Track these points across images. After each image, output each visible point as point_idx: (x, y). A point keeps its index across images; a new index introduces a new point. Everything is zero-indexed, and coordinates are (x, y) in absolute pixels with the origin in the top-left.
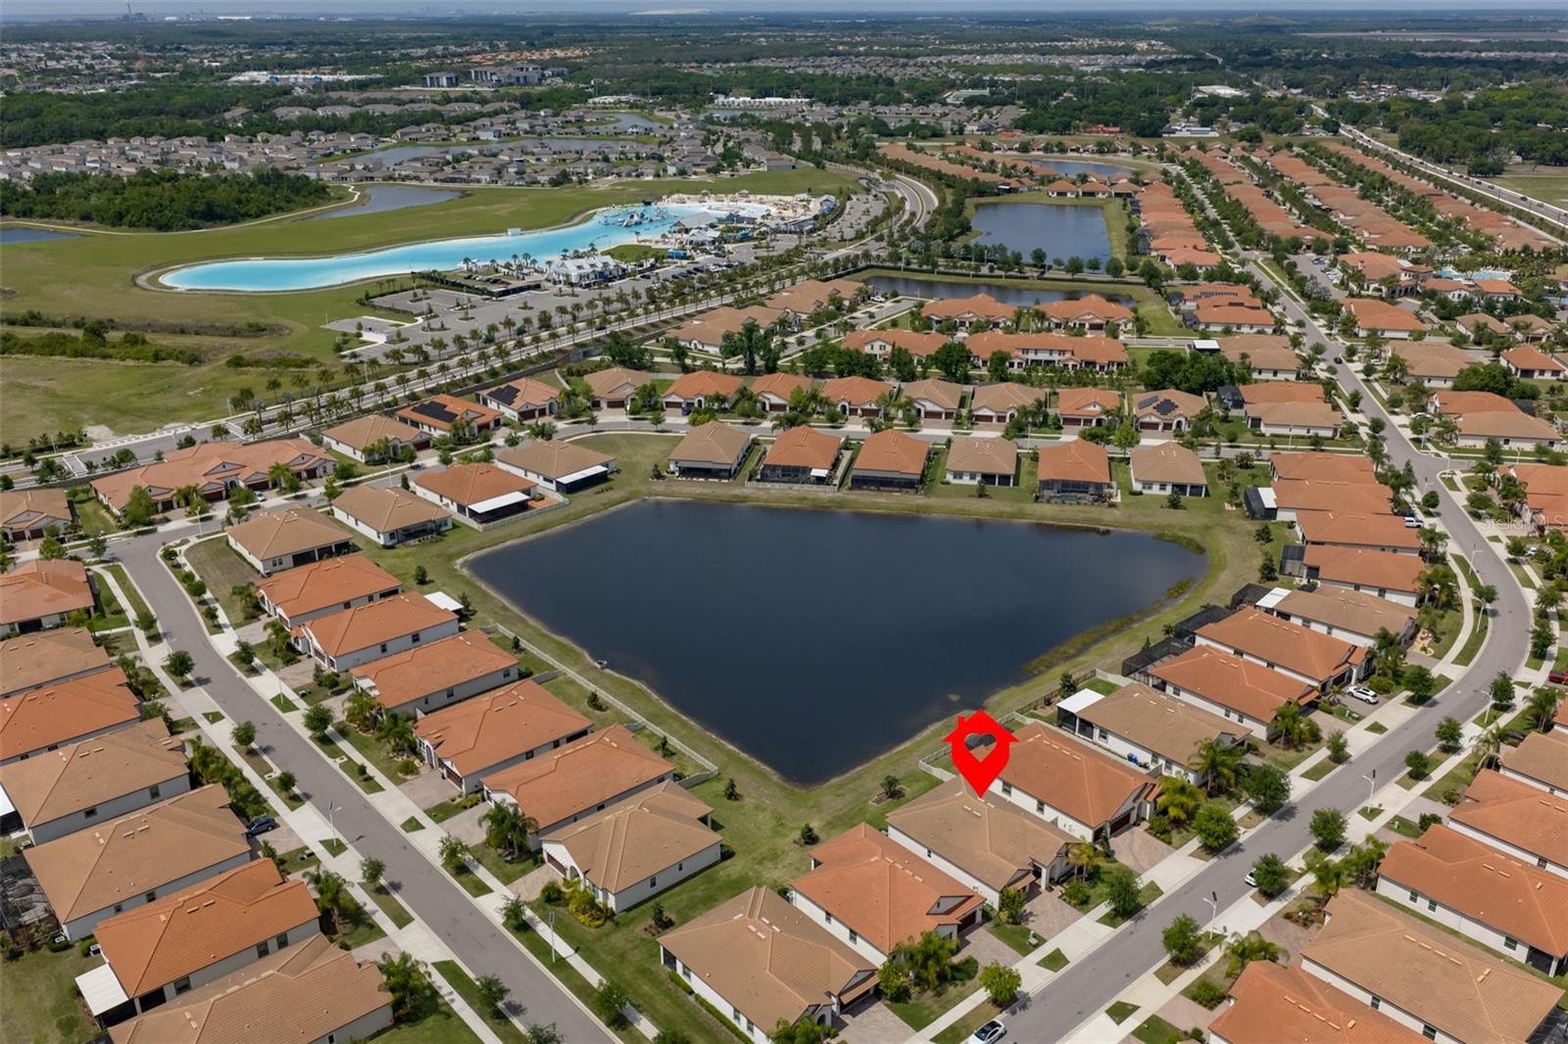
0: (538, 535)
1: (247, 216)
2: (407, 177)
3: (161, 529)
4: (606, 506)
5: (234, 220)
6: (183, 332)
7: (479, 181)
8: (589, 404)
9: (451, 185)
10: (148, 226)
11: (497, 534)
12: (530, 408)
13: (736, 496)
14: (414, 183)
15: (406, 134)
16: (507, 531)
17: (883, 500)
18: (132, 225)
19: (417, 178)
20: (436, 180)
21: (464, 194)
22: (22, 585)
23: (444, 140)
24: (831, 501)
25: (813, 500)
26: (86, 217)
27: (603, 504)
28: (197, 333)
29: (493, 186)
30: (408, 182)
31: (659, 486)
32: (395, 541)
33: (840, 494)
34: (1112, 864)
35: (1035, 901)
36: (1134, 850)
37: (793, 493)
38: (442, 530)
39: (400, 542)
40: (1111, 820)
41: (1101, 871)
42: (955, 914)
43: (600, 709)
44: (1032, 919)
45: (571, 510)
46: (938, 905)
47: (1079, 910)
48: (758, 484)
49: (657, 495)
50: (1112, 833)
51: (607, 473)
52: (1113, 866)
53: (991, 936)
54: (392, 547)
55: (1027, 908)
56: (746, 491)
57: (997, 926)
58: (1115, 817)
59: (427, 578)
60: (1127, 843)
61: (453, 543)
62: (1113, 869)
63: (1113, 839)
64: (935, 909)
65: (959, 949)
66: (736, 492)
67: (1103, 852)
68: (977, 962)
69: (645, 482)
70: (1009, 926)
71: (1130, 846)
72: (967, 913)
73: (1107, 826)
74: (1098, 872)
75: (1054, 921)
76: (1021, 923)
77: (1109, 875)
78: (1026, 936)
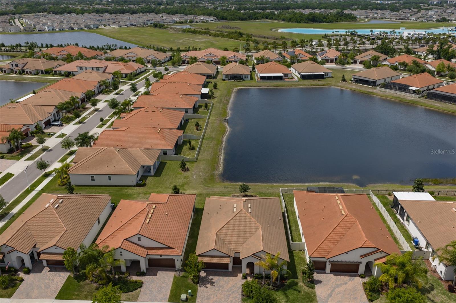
0: (274, 87)
2: (388, 18)
6: (265, 37)
7: (411, 20)
9: (400, 20)
11: (262, 84)
13: (368, 92)
16: (266, 84)
17: (439, 105)
20: (396, 19)
21: (402, 22)
23: (415, 13)
24: (411, 100)
25: (402, 99)
27: (311, 84)
28: (268, 38)
29: (415, 21)
31: (342, 84)
32: (227, 79)
33: (419, 99)
34: (307, 288)
35: (226, 278)
36: (337, 290)
37: (396, 95)
38: (245, 79)
39: (229, 80)
40: (332, 260)
41: (294, 287)
42: (150, 252)
43: (197, 130)
44: (207, 286)
45: (297, 83)
46: (139, 239)
47: (242, 299)
48: (383, 89)
49: (338, 86)
50: (332, 271)
51: (325, 77)
52: (307, 290)
53: (172, 280)
54: (224, 80)
55: (215, 279)
56: (375, 91)
57: (184, 277)
58: (335, 259)
59: (217, 87)
60: (338, 283)
61: (243, 83)
62: (305, 292)
63: (332, 275)
64: (135, 240)
65: (143, 274)
66: (371, 90)
67: (309, 278)
68: (141, 287)
69: (338, 82)
70: (190, 281)
71: (337, 286)
72: (161, 256)
73: (328, 263)
74: (290, 286)
75: (218, 295)
76: (198, 283)
77: (295, 292)
78: (186, 292)
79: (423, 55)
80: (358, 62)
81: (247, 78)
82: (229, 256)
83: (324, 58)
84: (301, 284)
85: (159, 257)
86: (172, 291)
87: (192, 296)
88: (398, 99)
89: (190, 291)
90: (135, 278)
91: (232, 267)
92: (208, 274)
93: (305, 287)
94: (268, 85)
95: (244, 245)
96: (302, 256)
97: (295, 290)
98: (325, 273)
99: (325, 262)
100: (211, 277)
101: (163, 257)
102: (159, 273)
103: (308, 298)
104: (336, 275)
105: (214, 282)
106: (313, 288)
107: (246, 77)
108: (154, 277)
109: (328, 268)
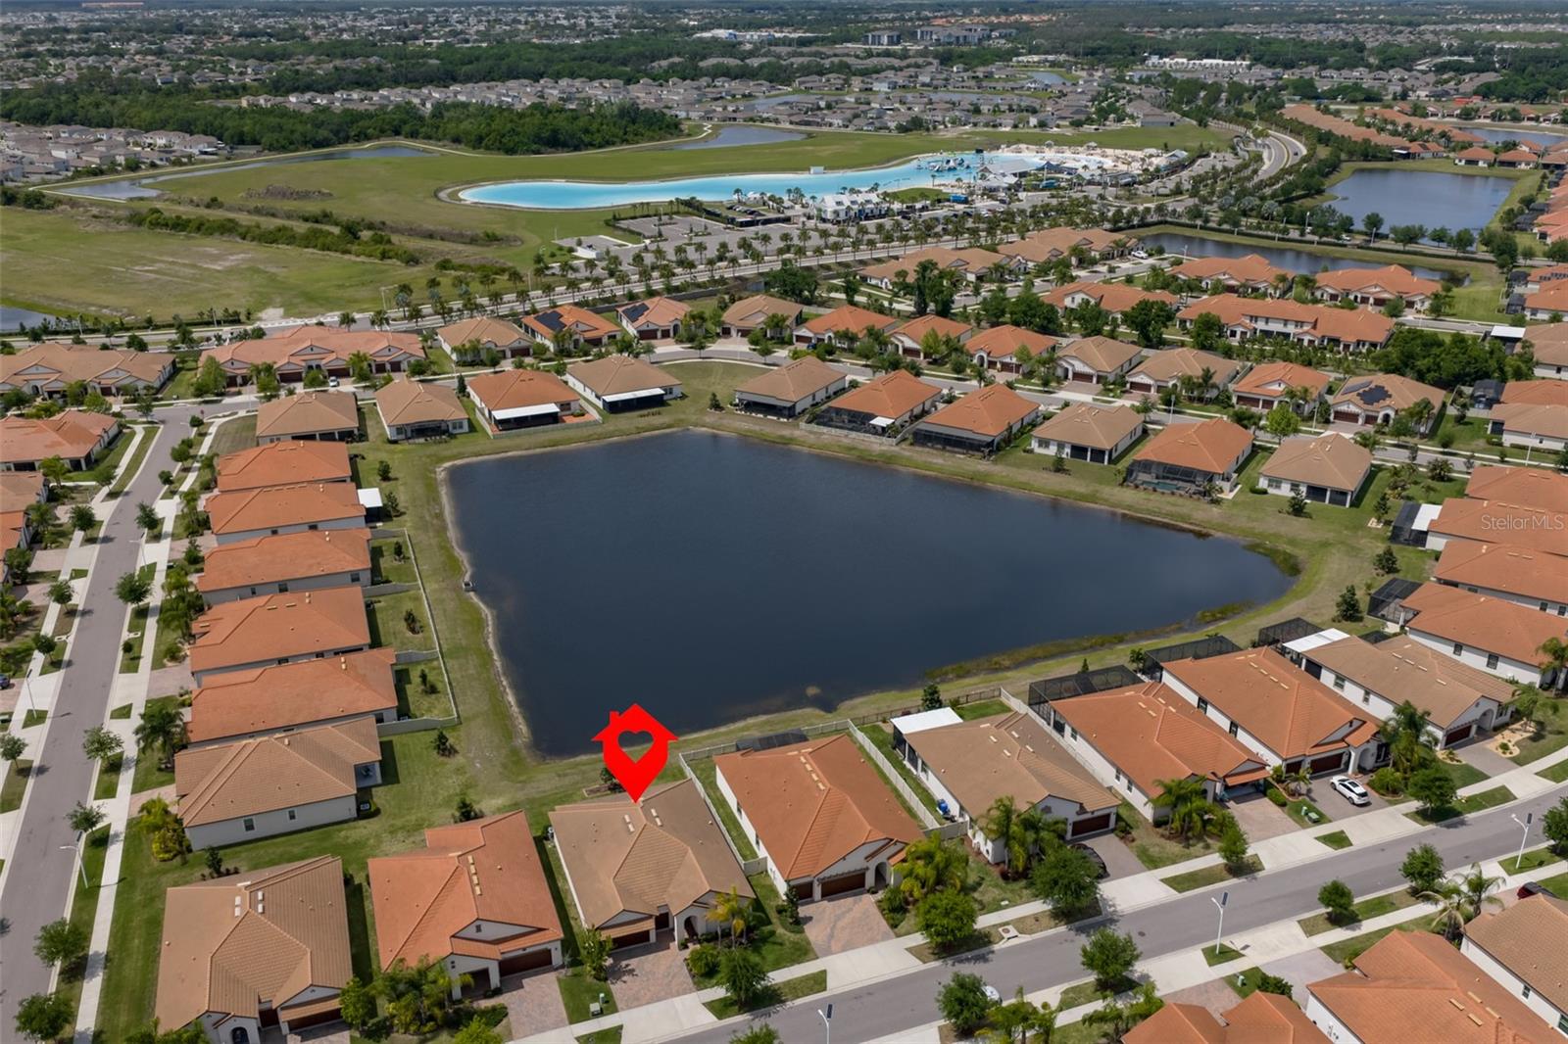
0: (549, 449)
1: (591, 145)
2: (768, 120)
3: (227, 400)
4: (639, 430)
5: (577, 148)
6: (431, 236)
7: (831, 125)
8: (719, 330)
9: (803, 128)
10: (499, 149)
11: (507, 442)
12: (651, 327)
13: (782, 437)
14: (773, 125)
15: (804, 82)
16: (518, 441)
17: (940, 461)
18: (487, 148)
19: (777, 121)
20: (791, 123)
21: (810, 135)
22: (33, 430)
23: (837, 89)
24: (882, 454)
25: (861, 451)
26: (456, 140)
27: (637, 428)
28: (442, 239)
29: (843, 130)
30: (766, 124)
31: (712, 417)
32: (402, 436)
33: (897, 449)
34: (792, 935)
35: (651, 957)
36: (840, 924)
37: (845, 441)
38: (455, 432)
39: (408, 438)
40: (821, 876)
41: (771, 939)
42: (505, 947)
43: (413, 631)
44: (625, 978)
45: (599, 430)
46: (479, 929)
47: (695, 983)
48: (814, 427)
49: (704, 426)
50: (825, 895)
51: (665, 398)
52: (793, 937)
53: (556, 986)
54: (395, 442)
55: (633, 963)
56: (797, 433)
57: (575, 975)
58: (827, 874)
59: (391, 475)
60: (838, 912)
61: (454, 447)
62: (791, 942)
63: (825, 903)
64: (471, 932)
65: (497, 992)
66: (786, 432)
67: (791, 917)
68: (507, 1015)
69: (702, 412)
70: (589, 979)
71: (838, 918)
72: (524, 949)
73: (816, 883)
74: (764, 940)
75: (652, 989)
76: (606, 979)
77: (777, 947)
78: (595, 999)
79: (883, 286)
80: (733, 332)
81: (461, 427)
82: (650, 916)
83: (645, 328)
84: (780, 931)
85: (521, 952)
86: (567, 1006)
87: (607, 1002)
88: (853, 452)
89: (602, 995)
90: (485, 1004)
91: (657, 935)
92: (617, 960)
93: (788, 934)
94: (527, 446)
95: (671, 890)
96: (768, 883)
97: (774, 943)
98: (813, 902)
99: (811, 884)
100: (624, 963)
101: (528, 951)
102: (525, 982)
103: (799, 950)
104: (832, 900)
105: (633, 970)
106: (802, 931)
107: (458, 425)
108: (521, 992)
109: (817, 891)
